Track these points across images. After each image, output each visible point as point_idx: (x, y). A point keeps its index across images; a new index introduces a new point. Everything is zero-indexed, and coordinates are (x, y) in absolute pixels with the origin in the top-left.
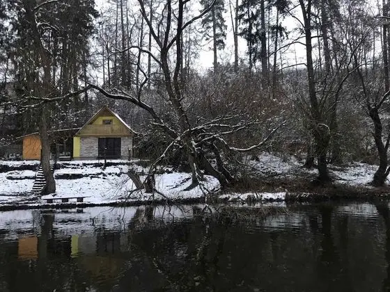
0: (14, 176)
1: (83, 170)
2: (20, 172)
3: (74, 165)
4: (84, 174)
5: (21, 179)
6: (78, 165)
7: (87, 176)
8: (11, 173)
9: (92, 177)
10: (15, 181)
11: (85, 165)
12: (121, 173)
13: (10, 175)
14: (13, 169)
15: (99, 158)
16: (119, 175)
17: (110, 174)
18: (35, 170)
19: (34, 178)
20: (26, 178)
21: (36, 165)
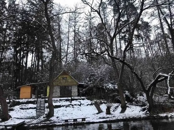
0: (23, 107)
1: (61, 103)
2: (27, 105)
3: (55, 100)
4: (61, 105)
5: (27, 109)
6: (57, 100)
7: (63, 106)
8: (22, 106)
9: (66, 107)
10: (25, 110)
11: (61, 100)
12: (81, 104)
13: (21, 107)
14: (23, 103)
15: (61, 97)
16: (80, 105)
17: (75, 105)
18: (34, 104)
19: (35, 108)
20: (30, 108)
21: (35, 101)
